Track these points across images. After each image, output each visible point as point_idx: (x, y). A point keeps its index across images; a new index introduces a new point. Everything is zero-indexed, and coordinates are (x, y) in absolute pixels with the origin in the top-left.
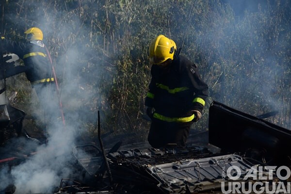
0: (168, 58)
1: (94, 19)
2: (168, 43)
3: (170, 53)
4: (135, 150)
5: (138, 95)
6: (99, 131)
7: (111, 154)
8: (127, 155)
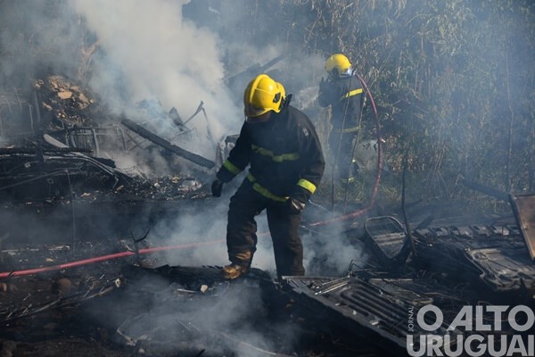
0: (270, 109)
1: (404, 50)
2: (271, 88)
3: (274, 101)
4: (451, 227)
5: (459, 152)
6: (403, 199)
7: (418, 231)
8: (439, 234)
